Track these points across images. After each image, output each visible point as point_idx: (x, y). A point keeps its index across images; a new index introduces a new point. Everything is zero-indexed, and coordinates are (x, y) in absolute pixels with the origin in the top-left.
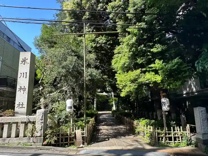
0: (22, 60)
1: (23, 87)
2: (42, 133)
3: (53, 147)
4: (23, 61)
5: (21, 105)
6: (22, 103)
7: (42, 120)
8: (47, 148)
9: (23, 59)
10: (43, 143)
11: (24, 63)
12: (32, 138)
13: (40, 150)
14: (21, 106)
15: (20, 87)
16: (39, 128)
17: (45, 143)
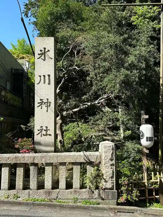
0: (40, 53)
1: (45, 101)
2: (113, 183)
3: (139, 208)
4: (42, 54)
5: (45, 130)
6: (47, 127)
7: (112, 160)
8: (128, 210)
9: (41, 51)
10: (118, 200)
11: (43, 57)
12: (96, 192)
13: (118, 212)
14: (44, 132)
15: (41, 100)
16: (108, 173)
17: (122, 199)
